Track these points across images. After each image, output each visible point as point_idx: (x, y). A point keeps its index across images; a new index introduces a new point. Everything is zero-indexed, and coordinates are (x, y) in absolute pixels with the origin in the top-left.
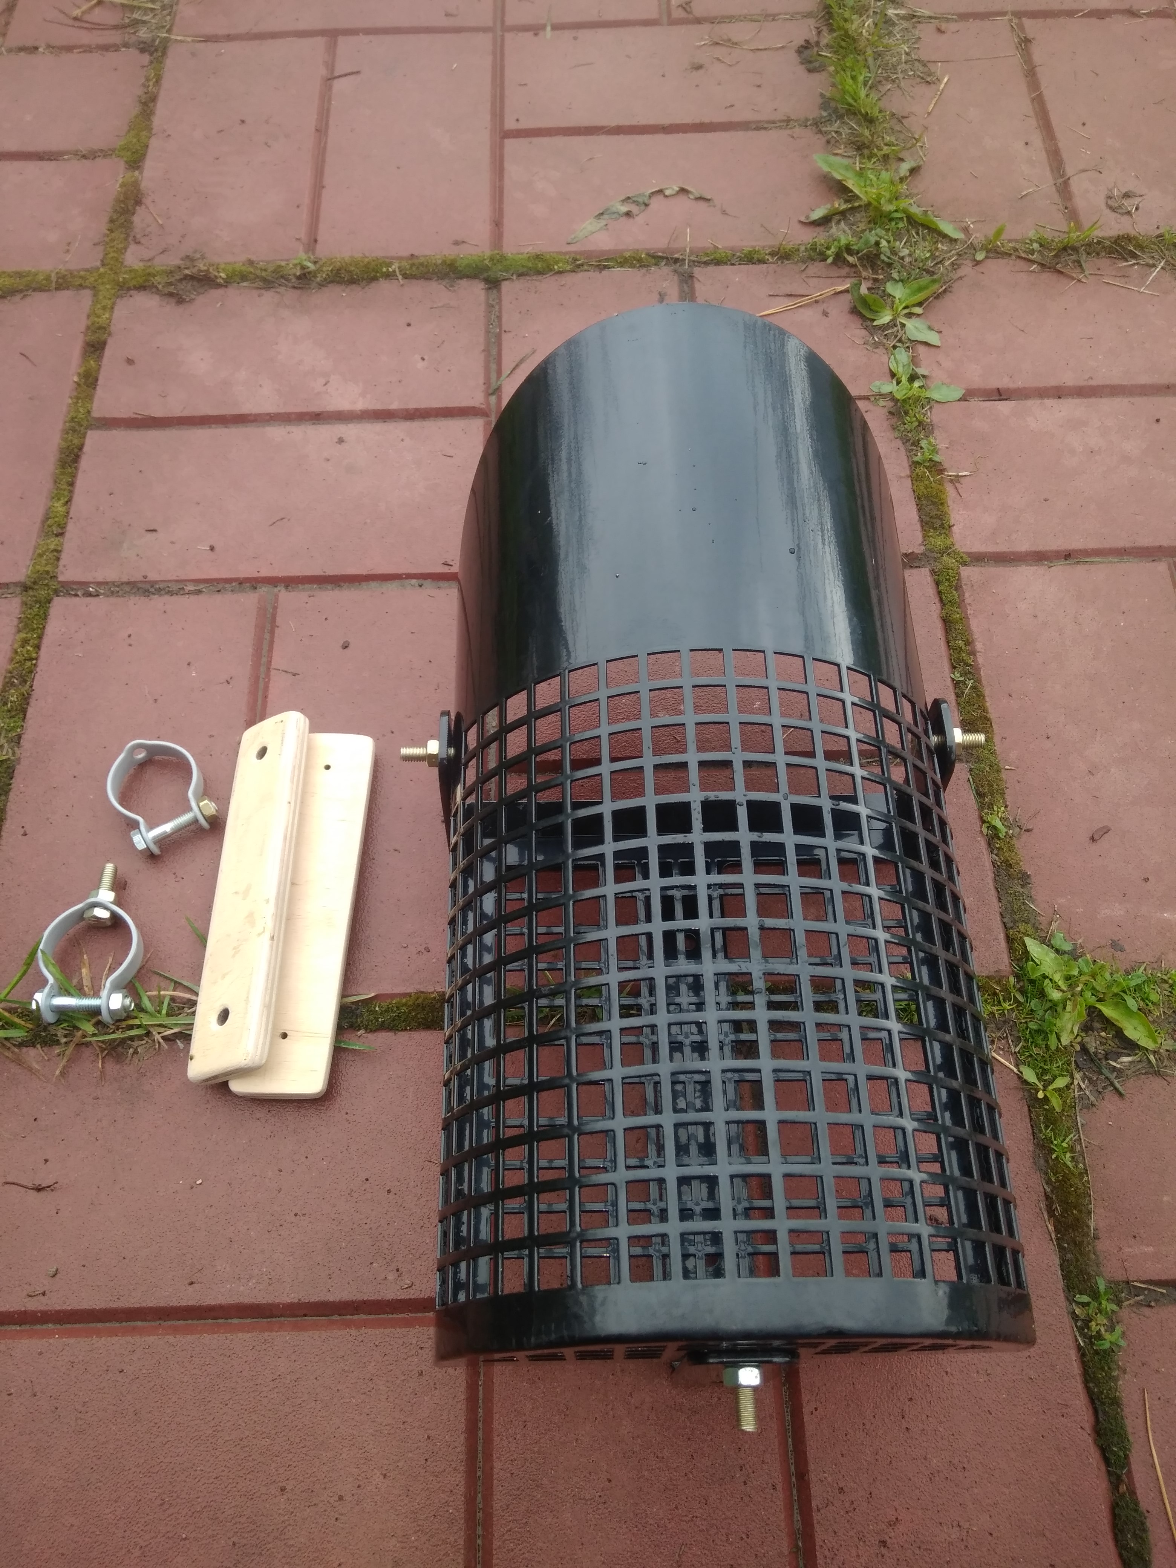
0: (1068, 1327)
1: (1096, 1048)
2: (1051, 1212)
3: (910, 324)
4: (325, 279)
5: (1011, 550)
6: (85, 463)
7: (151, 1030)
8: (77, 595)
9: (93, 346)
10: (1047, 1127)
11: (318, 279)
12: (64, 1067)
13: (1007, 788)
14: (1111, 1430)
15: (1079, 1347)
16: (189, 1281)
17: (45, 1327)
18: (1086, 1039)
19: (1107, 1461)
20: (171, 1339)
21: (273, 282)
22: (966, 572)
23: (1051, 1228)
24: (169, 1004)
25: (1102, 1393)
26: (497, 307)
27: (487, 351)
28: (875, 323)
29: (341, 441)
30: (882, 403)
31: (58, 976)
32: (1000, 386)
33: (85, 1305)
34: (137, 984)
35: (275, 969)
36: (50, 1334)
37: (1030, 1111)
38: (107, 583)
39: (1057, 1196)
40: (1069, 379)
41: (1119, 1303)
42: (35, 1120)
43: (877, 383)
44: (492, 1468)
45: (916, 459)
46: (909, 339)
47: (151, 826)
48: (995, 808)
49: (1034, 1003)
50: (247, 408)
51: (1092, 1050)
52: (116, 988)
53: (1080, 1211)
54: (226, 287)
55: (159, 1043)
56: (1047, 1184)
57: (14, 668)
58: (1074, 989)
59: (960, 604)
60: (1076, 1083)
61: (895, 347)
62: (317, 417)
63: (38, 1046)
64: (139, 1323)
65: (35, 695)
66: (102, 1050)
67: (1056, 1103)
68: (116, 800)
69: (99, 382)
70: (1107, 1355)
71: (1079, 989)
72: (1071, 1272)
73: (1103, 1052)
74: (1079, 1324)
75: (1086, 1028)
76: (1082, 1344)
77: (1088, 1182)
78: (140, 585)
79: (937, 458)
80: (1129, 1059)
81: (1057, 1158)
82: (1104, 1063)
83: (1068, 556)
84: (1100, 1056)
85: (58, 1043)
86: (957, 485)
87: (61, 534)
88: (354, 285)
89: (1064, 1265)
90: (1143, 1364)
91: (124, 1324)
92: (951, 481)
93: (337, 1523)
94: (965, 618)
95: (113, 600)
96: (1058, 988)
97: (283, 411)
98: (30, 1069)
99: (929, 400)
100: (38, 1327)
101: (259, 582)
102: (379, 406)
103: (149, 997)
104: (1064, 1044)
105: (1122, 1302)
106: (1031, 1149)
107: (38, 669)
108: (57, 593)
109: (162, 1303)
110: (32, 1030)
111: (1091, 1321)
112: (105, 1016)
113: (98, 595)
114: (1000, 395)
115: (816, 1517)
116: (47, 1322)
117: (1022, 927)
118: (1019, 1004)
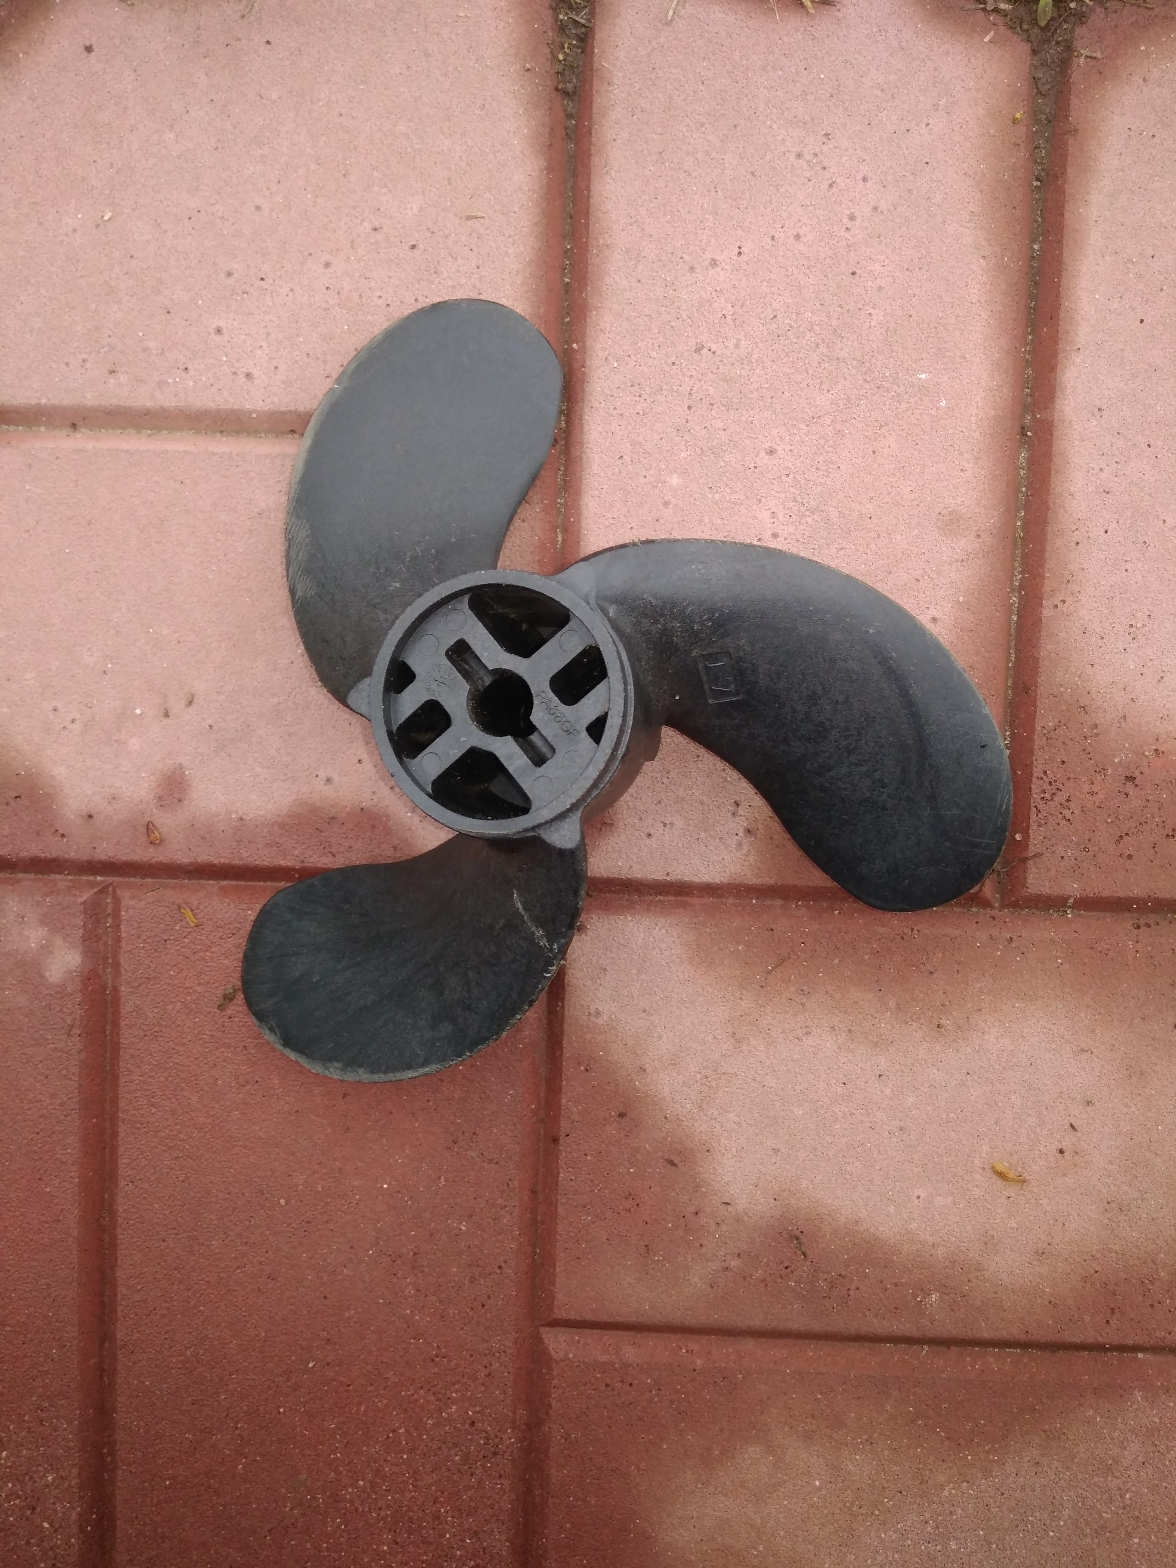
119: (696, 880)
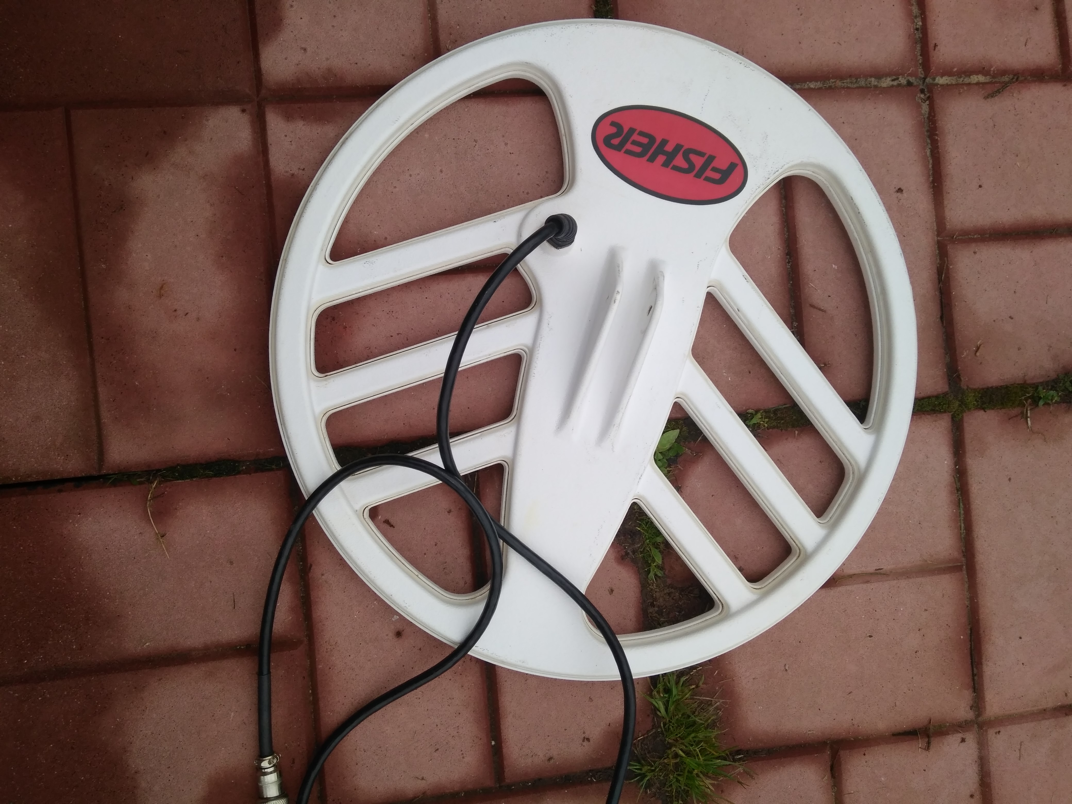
119: (270, 156)
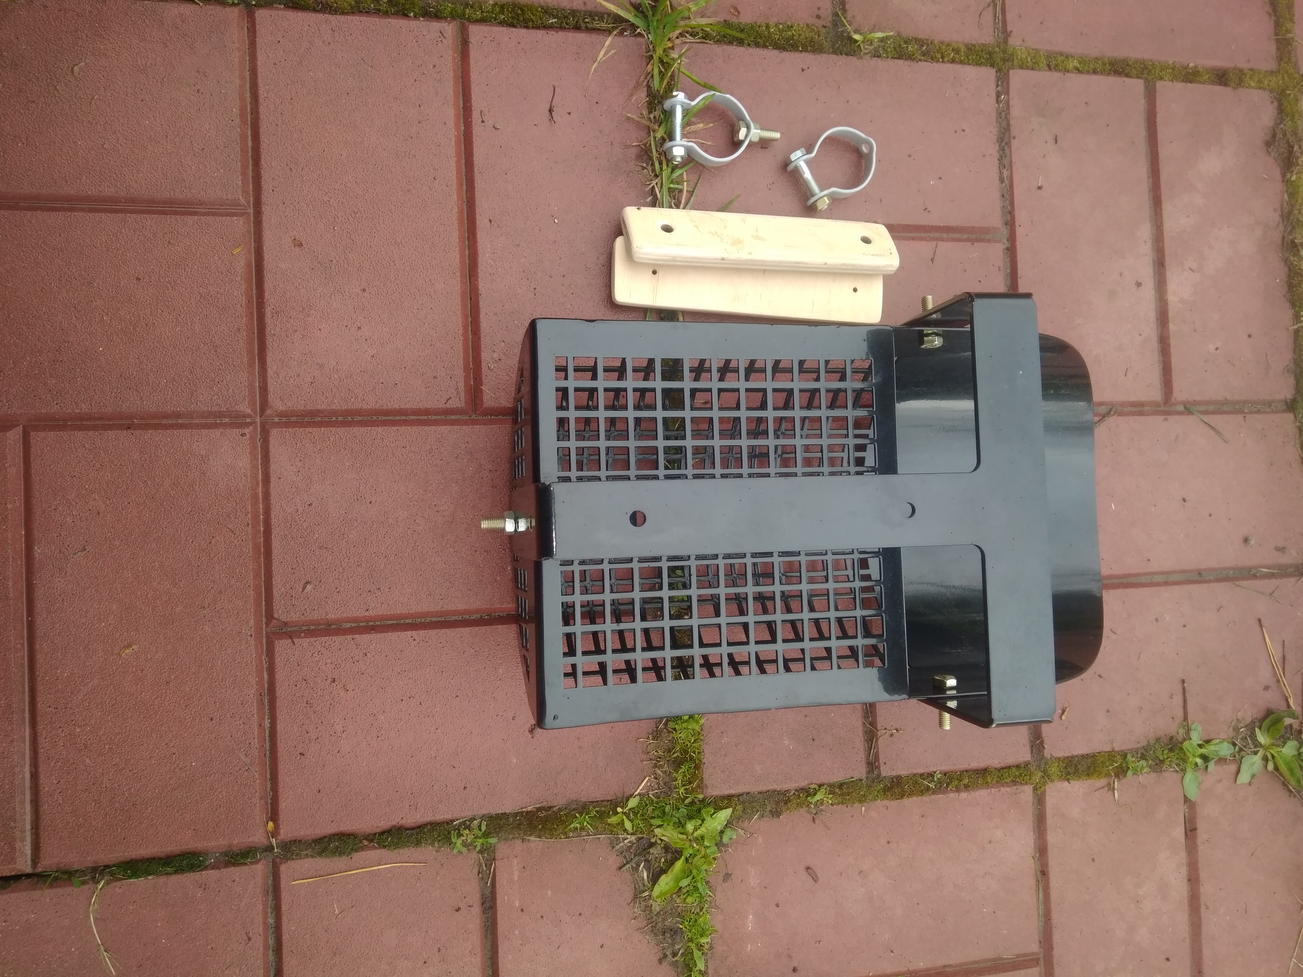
0: (466, 814)
1: (653, 854)
2: (539, 809)
3: (1257, 759)
4: (1292, 264)
5: (1048, 827)
6: (1113, 80)
7: (659, 178)
8: (997, 86)
9: (1224, 75)
10: (597, 812)
11: (1292, 258)
12: (632, 119)
13: (847, 806)
14: (401, 838)
15: (452, 821)
16: (492, 219)
17: (462, 124)
18: (659, 848)
19: (382, 833)
20: (456, 210)
21: (1288, 220)
22: (1028, 790)
23: (530, 809)
24: (677, 189)
25: (424, 834)
26: (1269, 410)
27: (1226, 402)
28: (1257, 730)
29: (1139, 284)
30: (1181, 731)
31: (697, 107)
32: (1199, 831)
33: (476, 150)
34: (691, 164)
35: (702, 262)
36: (457, 129)
37: (609, 801)
38: (1008, 108)
39: (550, 815)
40: (1206, 889)
41: (481, 852)
42: (597, 103)
43: (1200, 728)
44: (378, 426)
45: (1129, 757)
46: (1242, 757)
47: (808, 162)
48: (831, 796)
49: (683, 811)
50: (1167, 208)
51: (652, 851)
52: (689, 150)
53: (541, 830)
54: (1283, 181)
55: (650, 184)
56: (559, 808)
57: (935, 46)
58: (695, 842)
59: (1000, 783)
60: (629, 836)
61: (1234, 745)
62: (1160, 264)
63: (648, 99)
64: (465, 188)
65: (914, 65)
66: (645, 145)
67: (613, 820)
68: (830, 134)
69: (1189, 84)
70: (447, 840)
71: (695, 845)
72: (501, 820)
73: (650, 859)
74: (467, 822)
75: (667, 848)
76: (455, 823)
77: (561, 838)
78: (1007, 134)
79: (1130, 773)
80: (645, 877)
81: (576, 817)
82: (642, 859)
83: (1044, 873)
84: (647, 856)
85: (650, 112)
86: (1106, 789)
87: (1050, 69)
88: (1286, 289)
89: (504, 816)
90: (442, 864)
91: (464, 178)
92: (1109, 784)
93: (344, 326)
94: (987, 786)
95: (994, 115)
96: (696, 829)
97: (1165, 236)
98: (632, 95)
99: (1184, 771)
100: (462, 120)
101: (1011, 227)
102: (1171, 314)
103: (682, 173)
104: (655, 830)
105: (481, 854)
106: (582, 799)
107: (934, 64)
108: (999, 70)
109: (478, 202)
110: (659, 93)
111: (469, 830)
112: (668, 144)
113: (998, 102)
114: (1191, 831)
115: (349, 637)
116: (465, 126)
117: (739, 807)
118: (683, 800)
